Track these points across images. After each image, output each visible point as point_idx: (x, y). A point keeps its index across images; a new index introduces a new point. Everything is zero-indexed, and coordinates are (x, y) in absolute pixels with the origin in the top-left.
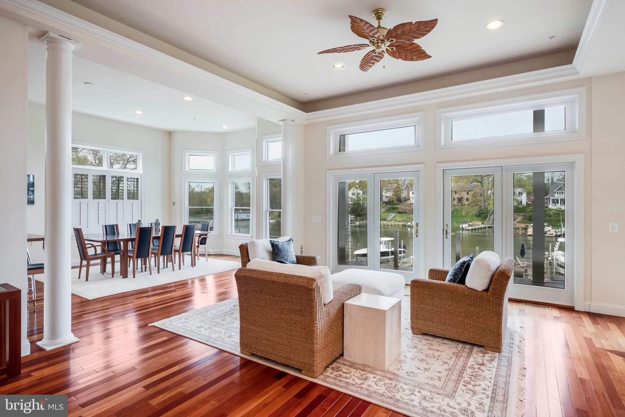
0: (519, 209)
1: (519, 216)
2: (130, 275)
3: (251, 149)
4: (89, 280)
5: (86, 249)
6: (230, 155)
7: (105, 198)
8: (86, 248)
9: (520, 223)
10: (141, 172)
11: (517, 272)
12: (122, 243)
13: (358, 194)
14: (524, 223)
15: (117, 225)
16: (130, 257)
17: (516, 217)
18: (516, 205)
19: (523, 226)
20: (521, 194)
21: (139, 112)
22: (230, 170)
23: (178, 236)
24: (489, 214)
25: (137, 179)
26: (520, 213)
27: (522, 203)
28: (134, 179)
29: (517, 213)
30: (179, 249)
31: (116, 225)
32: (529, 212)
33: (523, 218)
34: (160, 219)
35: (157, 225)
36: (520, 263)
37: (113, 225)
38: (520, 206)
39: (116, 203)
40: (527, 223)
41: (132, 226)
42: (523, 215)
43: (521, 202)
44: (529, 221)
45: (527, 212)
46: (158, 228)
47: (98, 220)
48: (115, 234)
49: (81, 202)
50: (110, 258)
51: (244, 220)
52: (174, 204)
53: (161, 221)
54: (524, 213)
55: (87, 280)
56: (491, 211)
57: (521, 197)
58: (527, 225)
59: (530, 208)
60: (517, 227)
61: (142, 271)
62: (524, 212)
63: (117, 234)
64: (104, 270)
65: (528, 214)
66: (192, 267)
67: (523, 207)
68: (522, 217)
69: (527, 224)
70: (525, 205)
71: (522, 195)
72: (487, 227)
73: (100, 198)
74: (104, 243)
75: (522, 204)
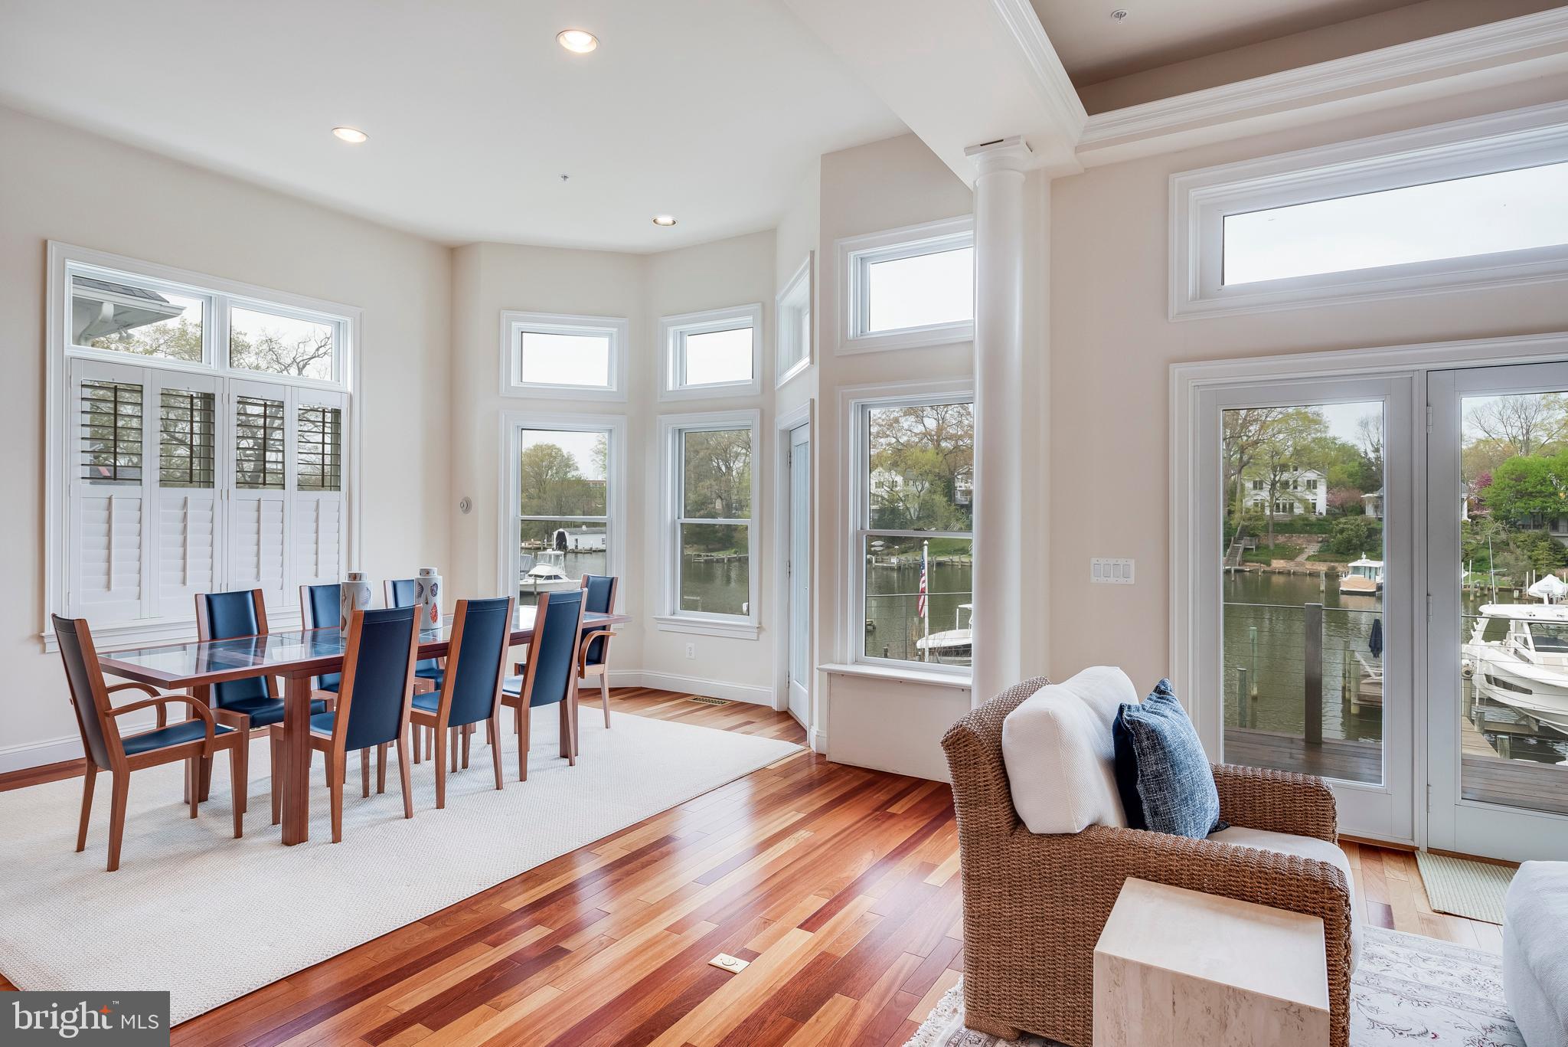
0: (1311, 525)
1: (1309, 542)
2: (318, 826)
3: (757, 307)
4: (125, 864)
5: (107, 719)
6: (671, 330)
7: (209, 483)
8: (111, 714)
9: (1314, 561)
10: (350, 389)
11: (1367, 698)
12: (281, 681)
13: (894, 484)
14: (1325, 561)
15: (257, 594)
16: (319, 744)
17: (1304, 546)
18: (1301, 514)
19: (1322, 568)
20: (1312, 485)
21: (351, 136)
22: (670, 386)
23: (517, 639)
24: (1233, 539)
25: (336, 413)
26: (1313, 536)
27: (1317, 511)
28: (324, 412)
29: (1306, 535)
30: (522, 693)
31: (252, 592)
32: (1336, 532)
33: (1321, 548)
34: (435, 569)
35: (427, 591)
36: (1371, 671)
37: (242, 595)
38: (1313, 518)
39: (256, 503)
40: (1332, 561)
41: (318, 594)
42: (1320, 539)
43: (1314, 505)
44: (1339, 555)
45: (1331, 531)
46: (431, 605)
47: (184, 569)
48: (251, 634)
49: (110, 499)
50: (227, 751)
51: (594, 551)
52: (467, 506)
53: (441, 577)
54: (1324, 536)
55: (113, 865)
56: (1239, 528)
57: (1315, 494)
58: (1333, 566)
59: (1340, 523)
60: (1308, 572)
61: (366, 794)
62: (1323, 533)
63: (259, 632)
64: (199, 790)
65: (1334, 538)
66: (567, 761)
67: (1318, 520)
68: (1319, 545)
69: (1332, 564)
70: (1324, 514)
71: (1315, 487)
72: (1233, 572)
73: (191, 481)
74: (199, 689)
75: (1315, 512)
